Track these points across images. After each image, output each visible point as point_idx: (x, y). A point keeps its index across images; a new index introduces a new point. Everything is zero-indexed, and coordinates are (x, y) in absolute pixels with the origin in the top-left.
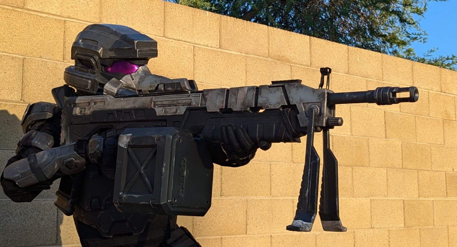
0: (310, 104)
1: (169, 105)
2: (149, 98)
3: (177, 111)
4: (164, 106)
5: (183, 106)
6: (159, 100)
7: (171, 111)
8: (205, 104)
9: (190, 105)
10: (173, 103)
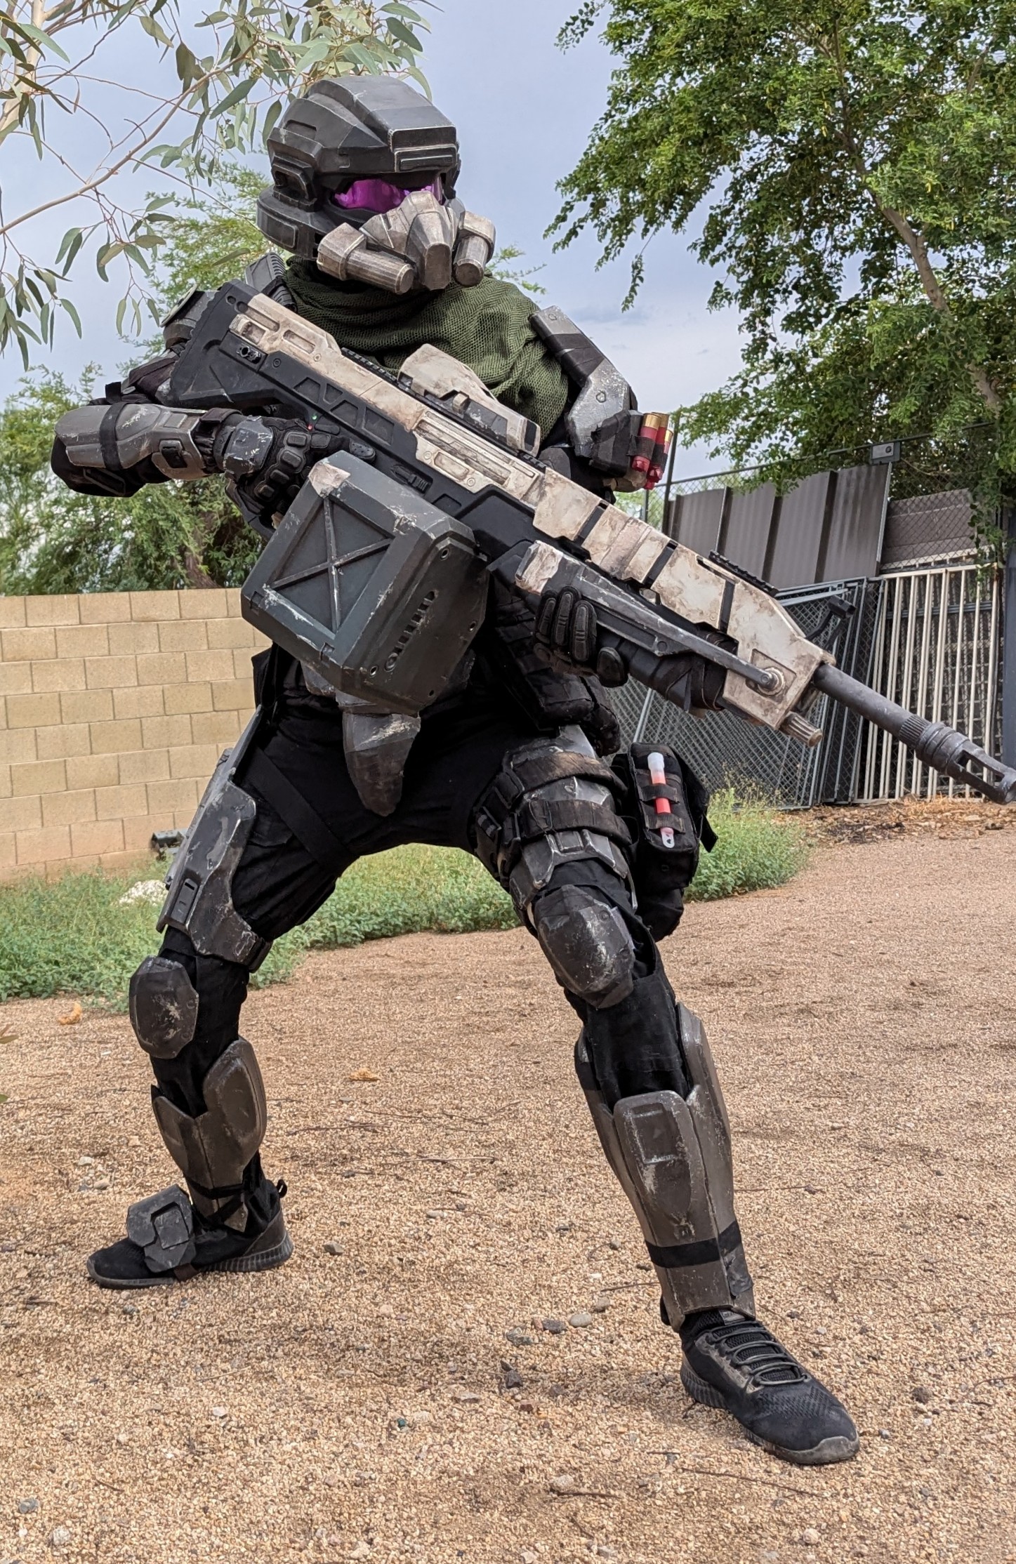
0: (768, 662)
1: (453, 452)
2: (416, 405)
3: (465, 475)
4: (440, 444)
5: (485, 473)
6: (437, 425)
7: (451, 468)
8: (536, 504)
9: (502, 483)
10: (465, 452)
